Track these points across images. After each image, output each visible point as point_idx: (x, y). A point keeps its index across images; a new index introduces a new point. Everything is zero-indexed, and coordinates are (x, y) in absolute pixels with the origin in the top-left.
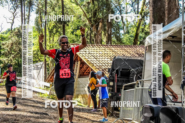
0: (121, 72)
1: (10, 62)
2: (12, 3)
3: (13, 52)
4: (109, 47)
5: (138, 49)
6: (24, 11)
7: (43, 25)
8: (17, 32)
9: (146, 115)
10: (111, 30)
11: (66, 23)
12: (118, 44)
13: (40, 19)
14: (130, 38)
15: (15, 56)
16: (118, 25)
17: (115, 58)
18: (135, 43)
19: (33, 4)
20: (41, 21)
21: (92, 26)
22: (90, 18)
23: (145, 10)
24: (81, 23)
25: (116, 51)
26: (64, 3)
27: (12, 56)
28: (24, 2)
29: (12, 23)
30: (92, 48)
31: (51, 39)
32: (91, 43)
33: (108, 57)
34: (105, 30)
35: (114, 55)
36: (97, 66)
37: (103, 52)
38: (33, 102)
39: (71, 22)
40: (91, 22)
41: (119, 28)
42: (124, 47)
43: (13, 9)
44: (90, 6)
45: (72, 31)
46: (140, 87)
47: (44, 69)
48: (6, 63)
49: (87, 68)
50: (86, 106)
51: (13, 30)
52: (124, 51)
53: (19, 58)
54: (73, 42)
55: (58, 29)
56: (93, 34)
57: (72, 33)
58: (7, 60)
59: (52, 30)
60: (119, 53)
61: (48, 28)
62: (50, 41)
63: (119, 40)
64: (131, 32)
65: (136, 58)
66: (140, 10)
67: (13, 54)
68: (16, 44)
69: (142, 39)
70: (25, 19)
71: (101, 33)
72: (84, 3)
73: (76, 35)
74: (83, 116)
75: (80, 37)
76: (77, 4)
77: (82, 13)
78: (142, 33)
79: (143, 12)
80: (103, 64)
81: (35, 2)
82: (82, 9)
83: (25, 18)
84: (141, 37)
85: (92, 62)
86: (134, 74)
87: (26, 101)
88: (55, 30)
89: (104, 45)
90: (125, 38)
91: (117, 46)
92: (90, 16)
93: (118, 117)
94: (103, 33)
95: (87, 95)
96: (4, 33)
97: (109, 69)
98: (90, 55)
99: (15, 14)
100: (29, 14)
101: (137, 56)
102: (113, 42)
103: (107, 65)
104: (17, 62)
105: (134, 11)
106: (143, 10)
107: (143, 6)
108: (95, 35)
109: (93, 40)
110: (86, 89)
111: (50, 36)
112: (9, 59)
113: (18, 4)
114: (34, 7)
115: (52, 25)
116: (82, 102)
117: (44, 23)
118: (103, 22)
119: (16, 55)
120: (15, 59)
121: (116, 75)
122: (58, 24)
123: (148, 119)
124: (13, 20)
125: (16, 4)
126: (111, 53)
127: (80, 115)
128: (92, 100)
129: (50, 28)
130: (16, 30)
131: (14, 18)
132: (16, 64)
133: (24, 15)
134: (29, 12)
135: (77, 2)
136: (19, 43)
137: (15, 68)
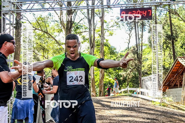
1: (128, 75)
2: (128, 26)
6: (138, 31)
8: (133, 50)
11: (175, 39)
19: (145, 25)
26: (173, 22)
27: (130, 70)
28: (137, 24)
29: (128, 43)
39: (180, 38)
43: (129, 31)
45: (181, 45)
48: (125, 76)
51: (129, 48)
55: (168, 44)
57: (182, 47)
58: (126, 74)
67: (130, 69)
70: (139, 39)
81: (147, 23)
83: (139, 37)
88: (165, 45)
96: (123, 51)
99: (130, 35)
100: (142, 34)
104: (134, 75)
113: (132, 26)
114: (146, 27)
119: (133, 69)
122: (167, 40)
124: (129, 40)
130: (132, 49)
131: (130, 38)
132: (133, 77)
133: (138, 35)
134: (142, 32)
137: (133, 81)
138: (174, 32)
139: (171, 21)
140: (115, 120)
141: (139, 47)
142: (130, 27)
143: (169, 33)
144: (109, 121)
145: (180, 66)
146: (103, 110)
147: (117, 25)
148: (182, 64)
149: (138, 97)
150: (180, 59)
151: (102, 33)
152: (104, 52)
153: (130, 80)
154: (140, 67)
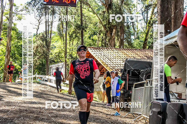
0: (132, 72)
1: (35, 62)
2: (38, 11)
3: (38, 54)
4: (122, 50)
5: (147, 53)
7: (64, 31)
8: (42, 37)
9: (154, 110)
10: (123, 36)
11: (83, 29)
12: (129, 48)
13: (61, 25)
14: (140, 42)
15: (39, 57)
16: (130, 31)
17: (126, 60)
18: (144, 47)
19: (56, 13)
20: (63, 28)
21: (107, 32)
22: (106, 25)
23: (153, 19)
24: (97, 29)
25: (127, 53)
26: (83, 12)
27: (37, 57)
28: (48, 11)
29: (37, 29)
30: (107, 51)
31: (71, 43)
32: (105, 46)
33: (121, 59)
34: (118, 36)
35: (126, 57)
36: (111, 66)
37: (116, 55)
38: (54, 97)
39: (88, 28)
40: (106, 29)
41: (130, 34)
42: (135, 50)
43: (39, 16)
44: (105, 15)
45: (89, 36)
46: (149, 86)
47: (64, 69)
49: (102, 68)
50: (101, 101)
51: (38, 34)
52: (135, 54)
53: (43, 59)
54: (90, 46)
55: (77, 34)
56: (107, 39)
57: (90, 38)
59: (72, 35)
60: (131, 56)
61: (69, 34)
62: (70, 44)
63: (130, 44)
64: (141, 38)
65: (145, 61)
66: (149, 19)
67: (38, 55)
68: (41, 47)
69: (150, 44)
70: (49, 26)
71: (115, 38)
72: (100, 12)
73: (92, 40)
74: (98, 109)
75: (96, 41)
76: (94, 13)
77: (98, 21)
78: (150, 39)
79: (152, 20)
80: (116, 65)
81: (58, 11)
82: (98, 17)
83: (48, 24)
84: (149, 42)
85: (107, 64)
86: (143, 74)
87: (49, 96)
88: (74, 35)
89: (117, 49)
90: (135, 43)
91: (128, 49)
92: (105, 23)
93: (129, 111)
94: (116, 38)
95: (101, 91)
97: (122, 70)
98: (105, 57)
99: (40, 21)
101: (146, 58)
102: (125, 46)
103: (120, 66)
104: (41, 62)
105: (144, 19)
106: (151, 19)
107: (152, 15)
108: (110, 40)
109: (108, 44)
110: (101, 86)
111: (70, 40)
112: (35, 60)
113: (43, 12)
114: (56, 15)
115: (72, 30)
116: (97, 98)
117: (65, 29)
118: (116, 29)
119: (41, 56)
120: (40, 60)
121: (128, 74)
122: (77, 30)
123: (156, 113)
124: (38, 26)
125: (41, 12)
126: (123, 55)
127: (96, 109)
128: (106, 96)
129: (70, 33)
130: (41, 35)
131: (39, 24)
132: (40, 64)
133: (48, 22)
135: (94, 11)
136: (43, 46)
137: (40, 68)
138: (84, 22)
139: (81, 11)
140: (25, 107)
141: (48, 34)
142: (40, 13)
143: (79, 23)
144: (18, 108)
145: (90, 56)
146: (10, 97)
147: (27, 10)
148: (91, 54)
149: (46, 85)
150: (90, 49)
151: (10, 16)
152: (11, 36)
153: (36, 67)
154: (48, 54)
